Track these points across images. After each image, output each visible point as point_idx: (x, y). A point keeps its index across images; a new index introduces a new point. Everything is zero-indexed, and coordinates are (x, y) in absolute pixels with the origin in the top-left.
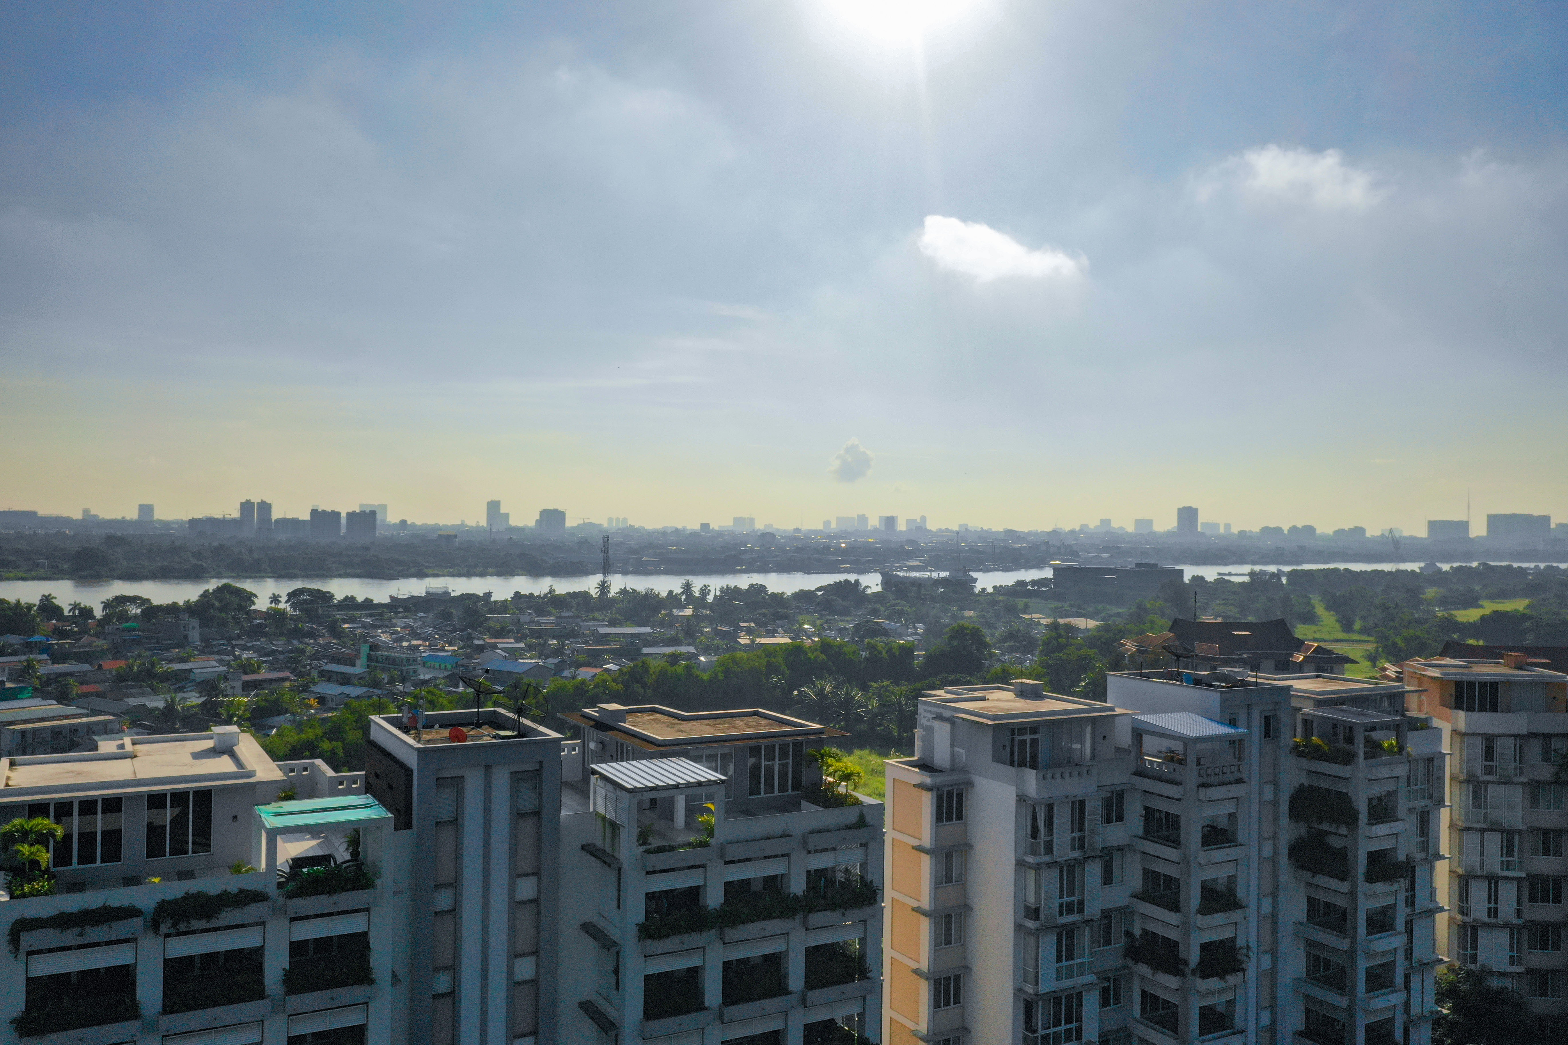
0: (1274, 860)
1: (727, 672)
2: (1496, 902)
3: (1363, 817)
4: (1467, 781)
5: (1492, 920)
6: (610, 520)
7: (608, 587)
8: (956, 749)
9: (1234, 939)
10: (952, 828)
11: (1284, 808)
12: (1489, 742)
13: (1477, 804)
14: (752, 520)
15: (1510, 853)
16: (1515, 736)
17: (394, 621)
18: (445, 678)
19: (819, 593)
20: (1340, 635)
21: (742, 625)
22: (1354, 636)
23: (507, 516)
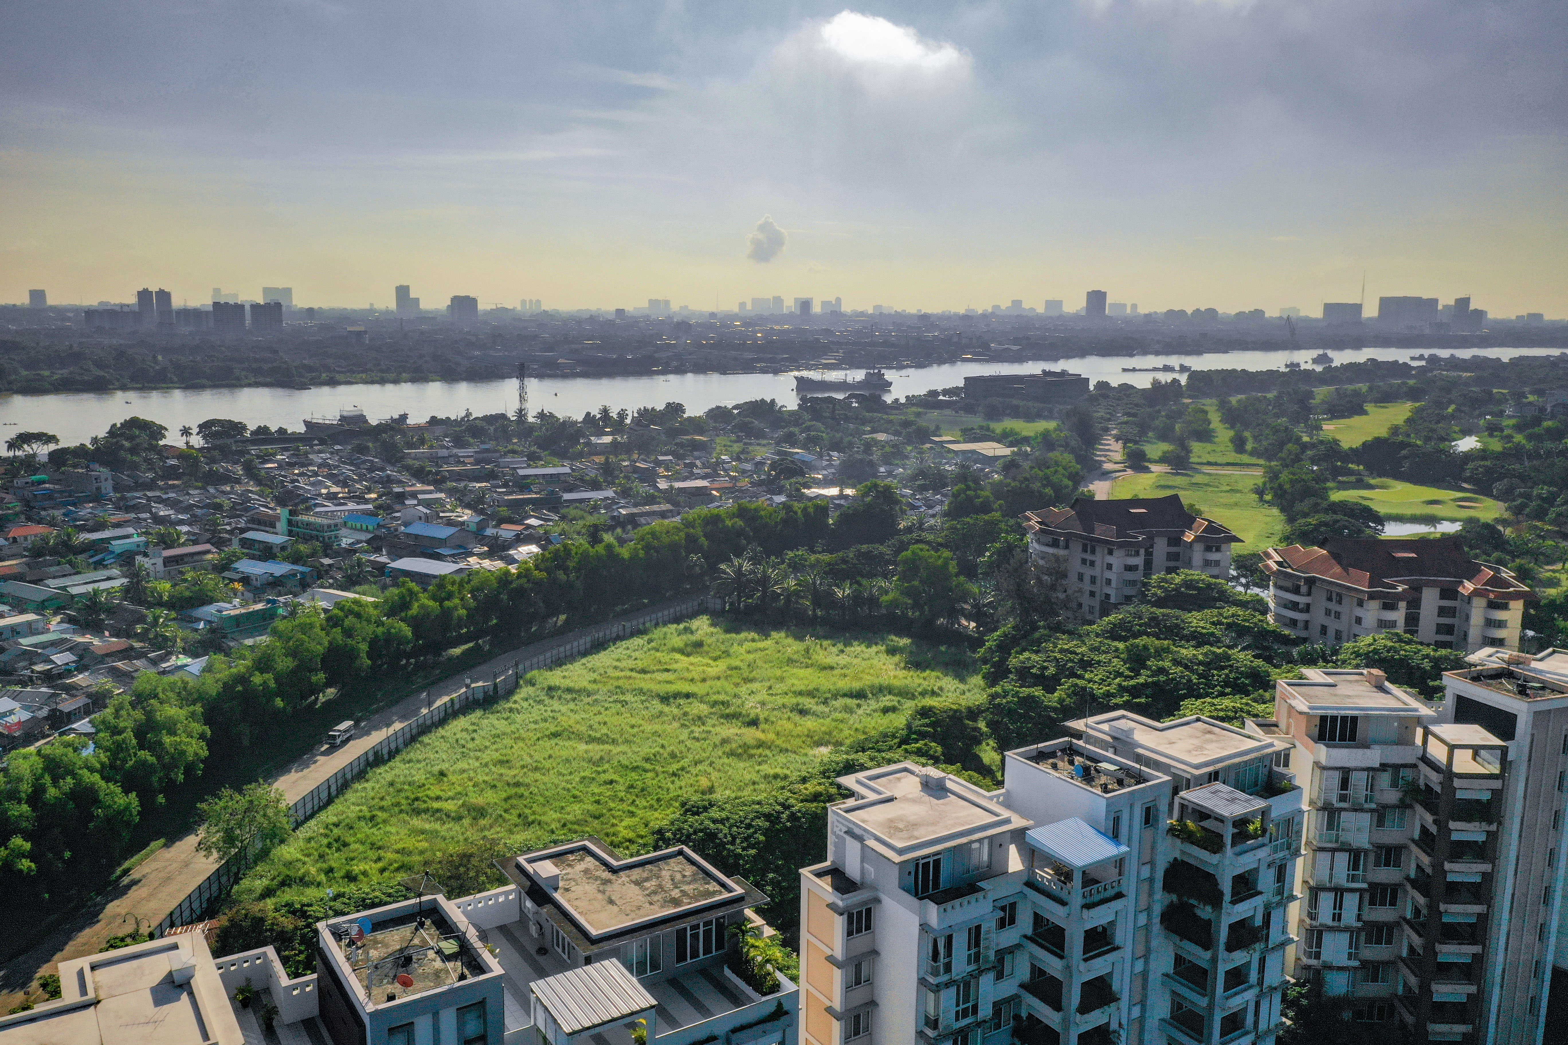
0: (1147, 927)
1: (648, 548)
2: (1340, 909)
3: (1227, 897)
4: (1323, 809)
5: (1336, 924)
6: (523, 302)
7: (525, 414)
8: (866, 865)
9: (1108, 1024)
10: (861, 941)
11: (1159, 884)
12: (1345, 775)
13: (1330, 827)
14: (667, 302)
15: (1356, 867)
16: (1368, 769)
17: (311, 456)
18: (368, 542)
19: (736, 412)
20: (1233, 457)
21: (661, 458)
22: (1245, 459)
23: (417, 300)
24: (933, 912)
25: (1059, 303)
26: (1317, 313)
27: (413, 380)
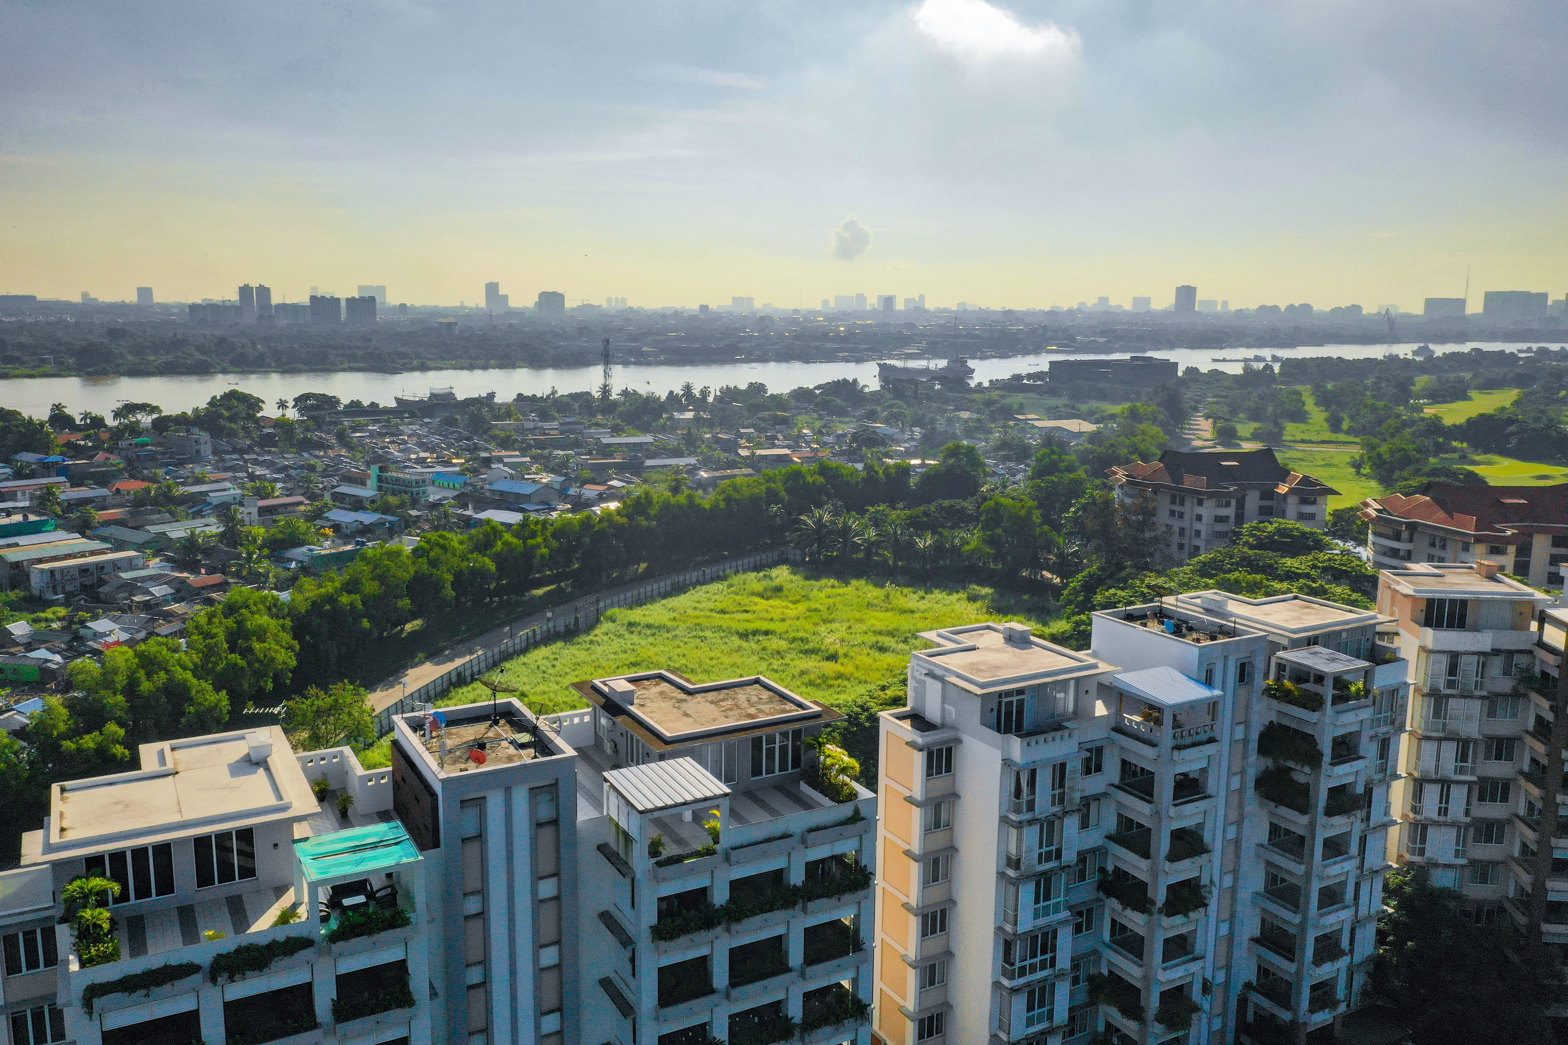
0: (1241, 791)
1: (728, 500)
2: (1447, 802)
3: (1327, 758)
4: (1429, 695)
5: (1442, 819)
6: (609, 300)
7: (609, 391)
8: (947, 706)
9: (1199, 878)
10: (941, 783)
11: (1254, 746)
12: (1454, 659)
13: (1437, 713)
14: (750, 300)
15: (1464, 759)
16: (1479, 654)
17: (401, 428)
18: (454, 498)
19: (818, 392)
20: (1328, 435)
21: (742, 431)
22: (1342, 437)
23: (506, 297)
24: (1016, 746)
25: (1148, 300)
26: (1418, 309)
27: (501, 367)
